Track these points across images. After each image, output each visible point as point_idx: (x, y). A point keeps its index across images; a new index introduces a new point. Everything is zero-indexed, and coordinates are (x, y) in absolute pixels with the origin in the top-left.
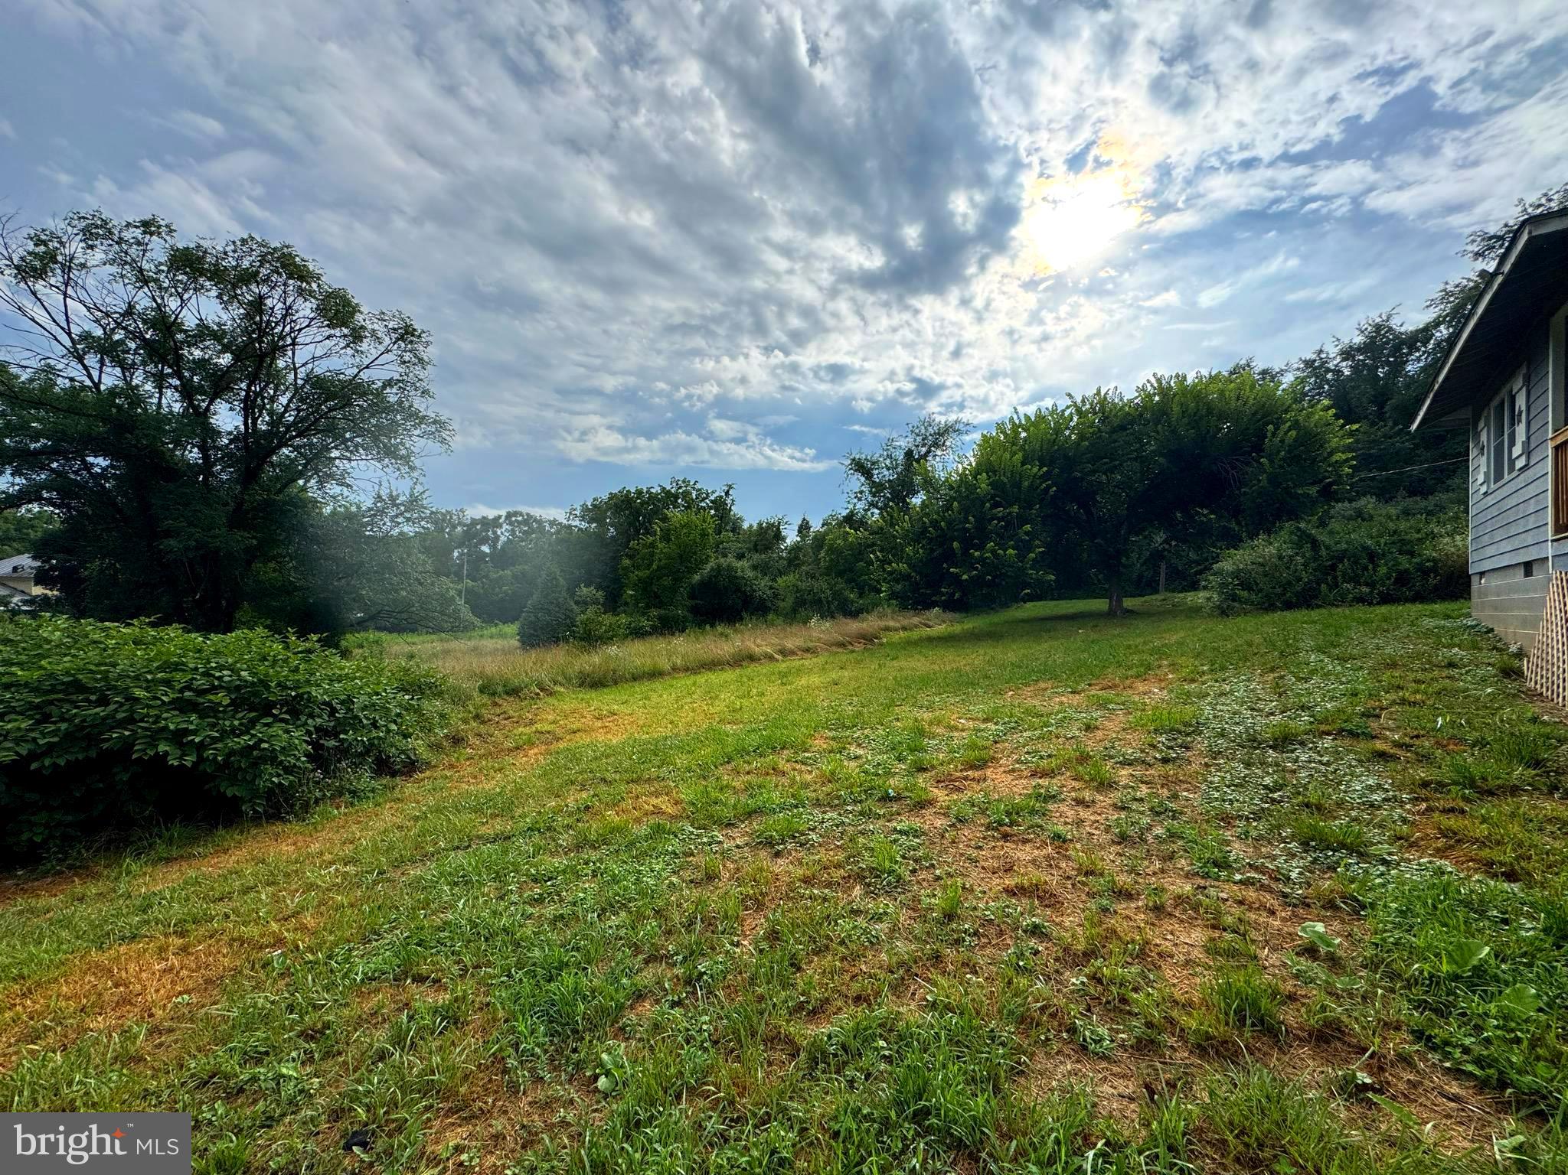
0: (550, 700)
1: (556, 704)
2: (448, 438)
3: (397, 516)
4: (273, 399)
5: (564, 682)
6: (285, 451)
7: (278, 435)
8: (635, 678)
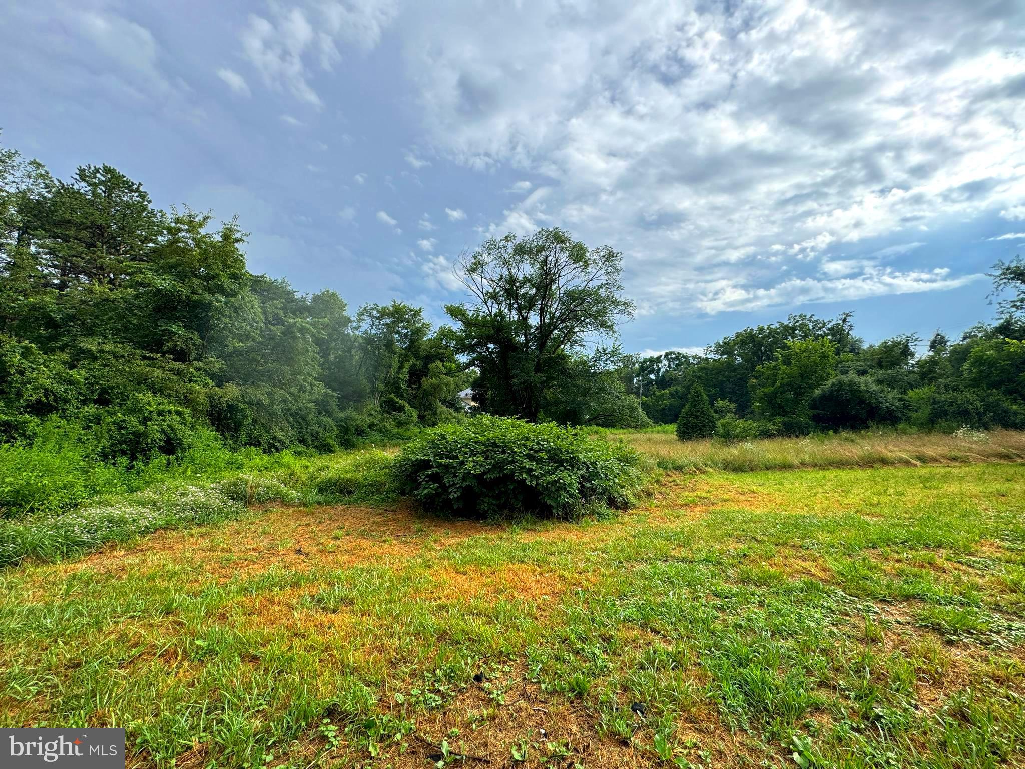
0: (703, 476)
1: (708, 480)
2: (632, 312)
3: (606, 361)
4: (551, 307)
5: (712, 465)
6: (556, 332)
7: (553, 325)
8: (768, 468)
